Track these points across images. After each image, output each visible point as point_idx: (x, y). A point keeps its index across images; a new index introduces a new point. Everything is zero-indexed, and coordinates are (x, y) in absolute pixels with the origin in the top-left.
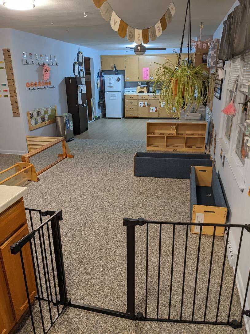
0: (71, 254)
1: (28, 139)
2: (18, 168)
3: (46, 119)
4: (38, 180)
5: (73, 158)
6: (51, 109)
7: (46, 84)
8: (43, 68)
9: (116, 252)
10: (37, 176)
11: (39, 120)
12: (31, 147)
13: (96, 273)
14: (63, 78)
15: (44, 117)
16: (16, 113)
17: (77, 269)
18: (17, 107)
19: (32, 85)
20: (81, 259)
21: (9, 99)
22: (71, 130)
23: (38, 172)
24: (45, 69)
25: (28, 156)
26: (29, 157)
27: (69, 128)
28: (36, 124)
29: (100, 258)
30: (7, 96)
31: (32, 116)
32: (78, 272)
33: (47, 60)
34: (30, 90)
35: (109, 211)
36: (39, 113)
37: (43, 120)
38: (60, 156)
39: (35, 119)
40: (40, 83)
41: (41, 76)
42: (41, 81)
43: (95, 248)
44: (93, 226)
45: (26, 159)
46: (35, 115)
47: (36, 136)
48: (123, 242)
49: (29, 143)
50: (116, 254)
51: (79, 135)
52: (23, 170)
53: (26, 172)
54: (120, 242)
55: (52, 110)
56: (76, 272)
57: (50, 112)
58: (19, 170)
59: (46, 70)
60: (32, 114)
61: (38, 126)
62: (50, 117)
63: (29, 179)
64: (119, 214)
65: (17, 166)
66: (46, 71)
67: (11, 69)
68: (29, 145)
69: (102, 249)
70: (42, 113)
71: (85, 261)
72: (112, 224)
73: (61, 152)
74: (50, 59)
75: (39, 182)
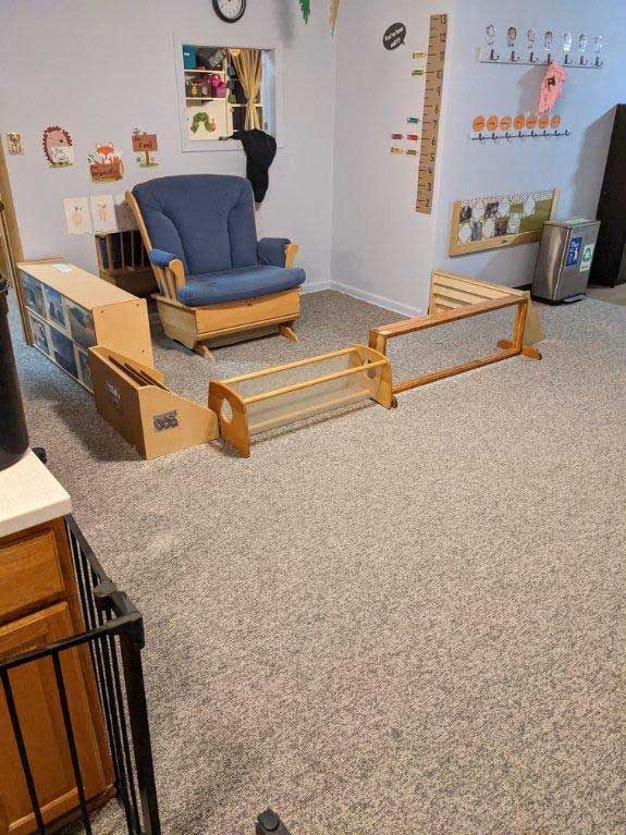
0: (298, 697)
1: (436, 279)
2: (355, 359)
3: (513, 226)
4: (394, 404)
5: (535, 362)
6: (537, 200)
7: (543, 123)
8: (545, 75)
9: (430, 774)
10: (395, 392)
11: (489, 228)
12: (438, 301)
13: (316, 819)
14: (612, 104)
15: (506, 222)
16: (424, 204)
17: (279, 762)
18: (430, 186)
19: (492, 123)
20: (313, 734)
21: (415, 161)
22: (581, 270)
23: (397, 382)
24: (549, 75)
25: (386, 333)
26: (389, 336)
27: (575, 262)
28: (472, 240)
29: (366, 769)
30: (412, 152)
31: (466, 215)
32: (271, 778)
33: (567, 48)
34: (481, 138)
35: (519, 596)
36: (491, 209)
37: (501, 229)
38: (503, 344)
39: (475, 224)
40: (519, 121)
41: (530, 98)
42: (527, 115)
43: (378, 718)
44: (432, 626)
45: (380, 340)
46: (478, 214)
47: (459, 276)
48: (481, 748)
49: (436, 290)
50: (427, 782)
51: (608, 291)
52: (366, 366)
53: (372, 373)
54: (468, 745)
55: (538, 206)
56: (265, 775)
57: (529, 210)
58: (356, 365)
59: (553, 79)
60: (470, 210)
61: (478, 245)
62: (525, 224)
63: (373, 396)
64: (543, 624)
65: (354, 351)
66: (552, 82)
67: (440, 74)
68: (436, 295)
69: (396, 734)
70: (503, 211)
71: (318, 747)
72: (492, 655)
73: (510, 336)
74: (577, 46)
75: (393, 413)
